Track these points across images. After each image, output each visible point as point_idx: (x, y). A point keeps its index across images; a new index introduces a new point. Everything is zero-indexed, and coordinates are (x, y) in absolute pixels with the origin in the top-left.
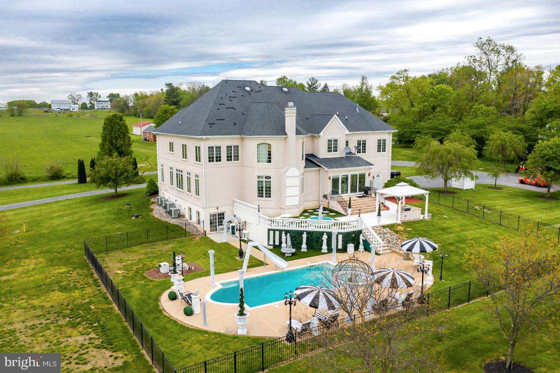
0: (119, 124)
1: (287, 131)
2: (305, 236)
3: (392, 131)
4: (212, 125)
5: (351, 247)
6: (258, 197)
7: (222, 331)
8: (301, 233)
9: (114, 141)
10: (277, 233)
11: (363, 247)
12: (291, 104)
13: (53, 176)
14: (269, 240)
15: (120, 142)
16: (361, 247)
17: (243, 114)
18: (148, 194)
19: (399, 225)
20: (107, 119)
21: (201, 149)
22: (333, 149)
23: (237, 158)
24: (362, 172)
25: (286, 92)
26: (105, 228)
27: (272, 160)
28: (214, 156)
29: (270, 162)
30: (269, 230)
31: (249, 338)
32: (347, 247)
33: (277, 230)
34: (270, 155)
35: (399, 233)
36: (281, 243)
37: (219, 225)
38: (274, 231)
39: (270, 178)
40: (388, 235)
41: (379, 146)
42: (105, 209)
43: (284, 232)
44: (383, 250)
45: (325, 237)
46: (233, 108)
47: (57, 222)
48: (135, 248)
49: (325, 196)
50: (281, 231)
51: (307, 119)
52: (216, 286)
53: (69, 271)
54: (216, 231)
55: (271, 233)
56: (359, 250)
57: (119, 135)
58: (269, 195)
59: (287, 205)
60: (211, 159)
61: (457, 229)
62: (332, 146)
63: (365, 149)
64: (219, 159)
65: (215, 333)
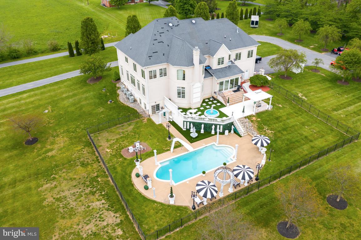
0: (91, 25)
1: (194, 62)
2: (203, 126)
3: (257, 45)
4: (150, 58)
5: (227, 132)
6: (178, 97)
7: (163, 202)
8: (201, 124)
9: (89, 36)
10: (188, 123)
11: (233, 131)
12: (197, 48)
13: (53, 49)
14: (184, 126)
15: (93, 37)
16: (232, 131)
17: (168, 46)
18: (114, 80)
19: (254, 116)
20: (83, 22)
21: (145, 72)
22: (221, 63)
23: (165, 75)
24: (237, 77)
25: (194, 24)
26: (94, 112)
27: (185, 79)
28: (153, 76)
29: (184, 80)
30: (184, 121)
31: (175, 206)
32: (225, 132)
33: (188, 122)
34: (184, 76)
35: (253, 122)
36: (190, 128)
37: (156, 110)
38: (187, 122)
39: (184, 88)
40: (247, 124)
41: (249, 54)
42: (92, 93)
43: (192, 123)
44: (244, 134)
45: (213, 127)
46: (162, 42)
47: (66, 103)
48: (113, 129)
49: (215, 93)
50: (190, 123)
51: (206, 43)
52: (158, 166)
53: (82, 148)
54: (155, 113)
55: (185, 123)
56: (231, 132)
57: (92, 32)
58: (184, 97)
59: (194, 102)
60: (151, 78)
61: (285, 118)
62: (221, 61)
63: (240, 58)
64: (155, 77)
65: (160, 203)
